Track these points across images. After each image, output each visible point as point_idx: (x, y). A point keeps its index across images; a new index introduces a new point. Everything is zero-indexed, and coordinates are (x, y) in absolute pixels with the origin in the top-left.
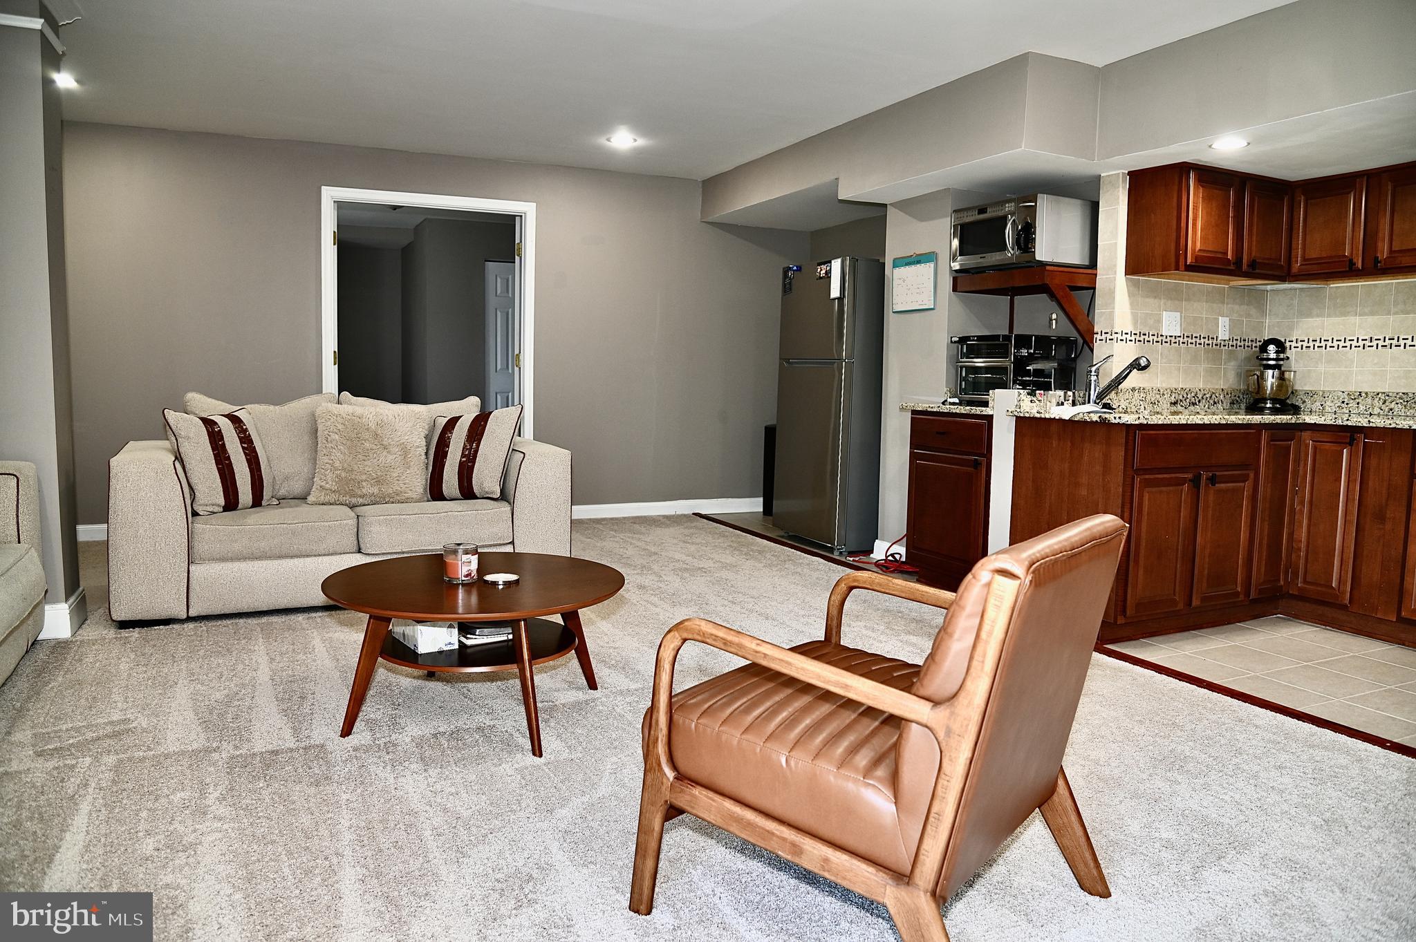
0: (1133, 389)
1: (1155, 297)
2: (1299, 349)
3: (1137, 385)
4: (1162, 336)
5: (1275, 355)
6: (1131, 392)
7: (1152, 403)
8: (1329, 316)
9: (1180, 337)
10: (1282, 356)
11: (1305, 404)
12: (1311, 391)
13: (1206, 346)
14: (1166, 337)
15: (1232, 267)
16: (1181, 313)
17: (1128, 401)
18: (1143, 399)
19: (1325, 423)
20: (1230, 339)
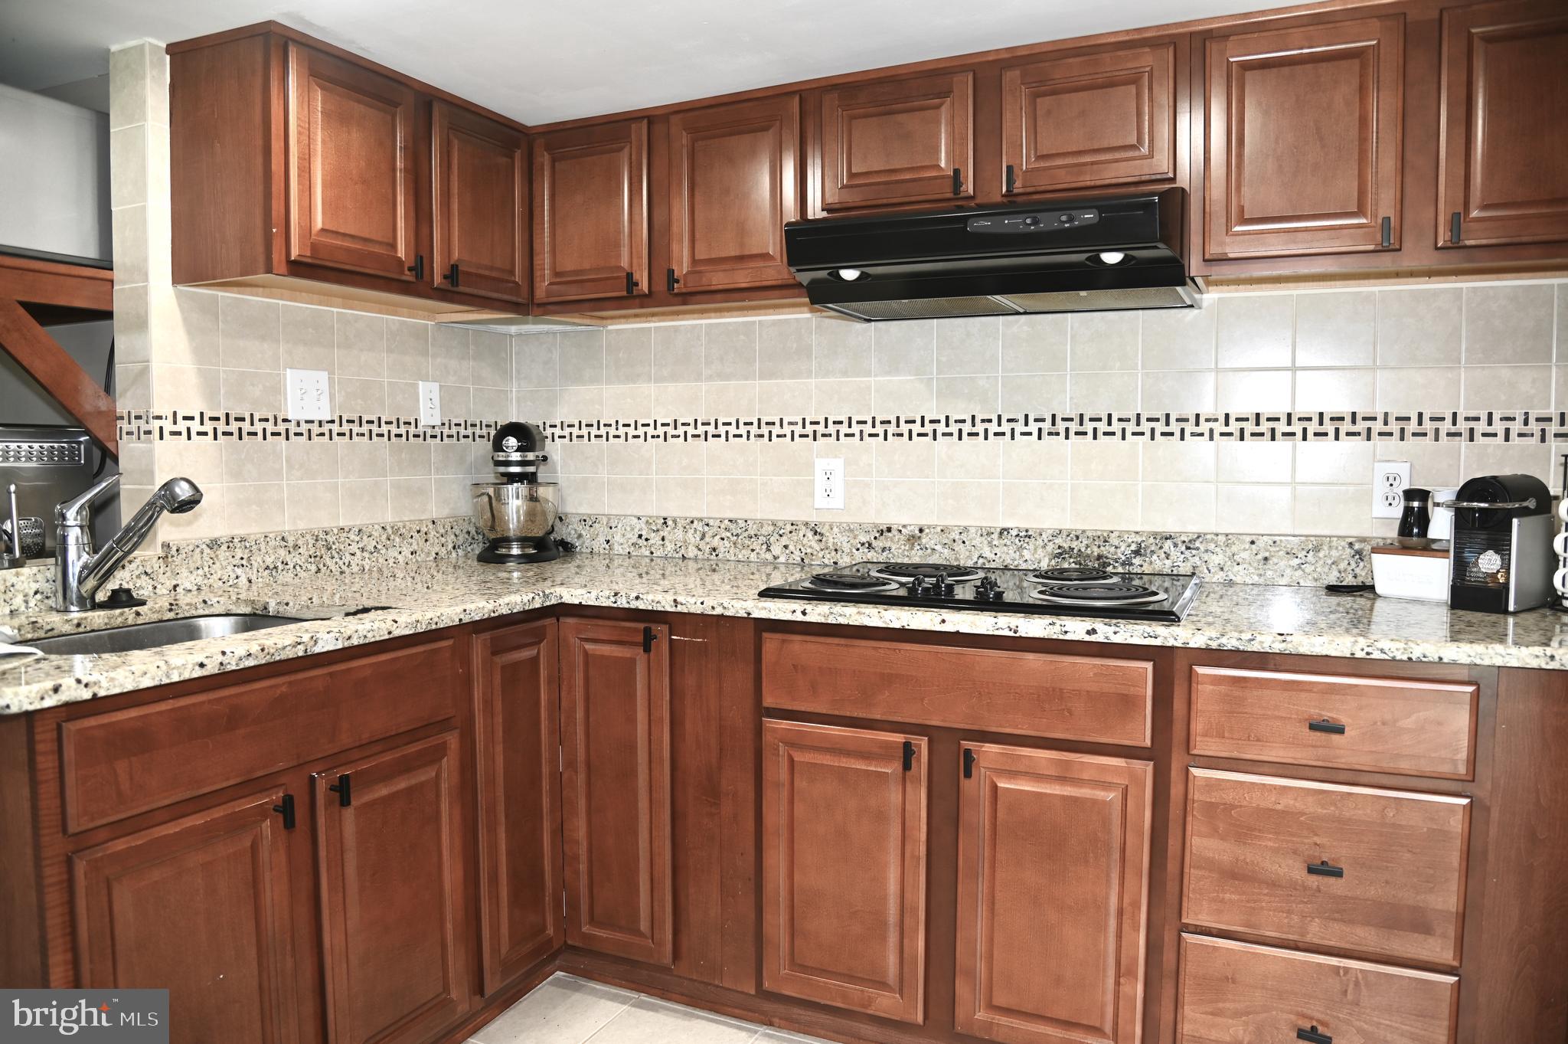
0: (214, 544)
1: (263, 338)
2: (567, 440)
3: (222, 532)
4: (285, 420)
5: (519, 454)
6: (207, 551)
7: (267, 568)
8: (609, 382)
9: (333, 422)
10: (531, 456)
11: (581, 540)
12: (589, 516)
13: (393, 438)
14: (298, 424)
15: (408, 276)
16: (331, 373)
17: (200, 572)
18: (244, 562)
19: (597, 604)
20: (443, 424)
